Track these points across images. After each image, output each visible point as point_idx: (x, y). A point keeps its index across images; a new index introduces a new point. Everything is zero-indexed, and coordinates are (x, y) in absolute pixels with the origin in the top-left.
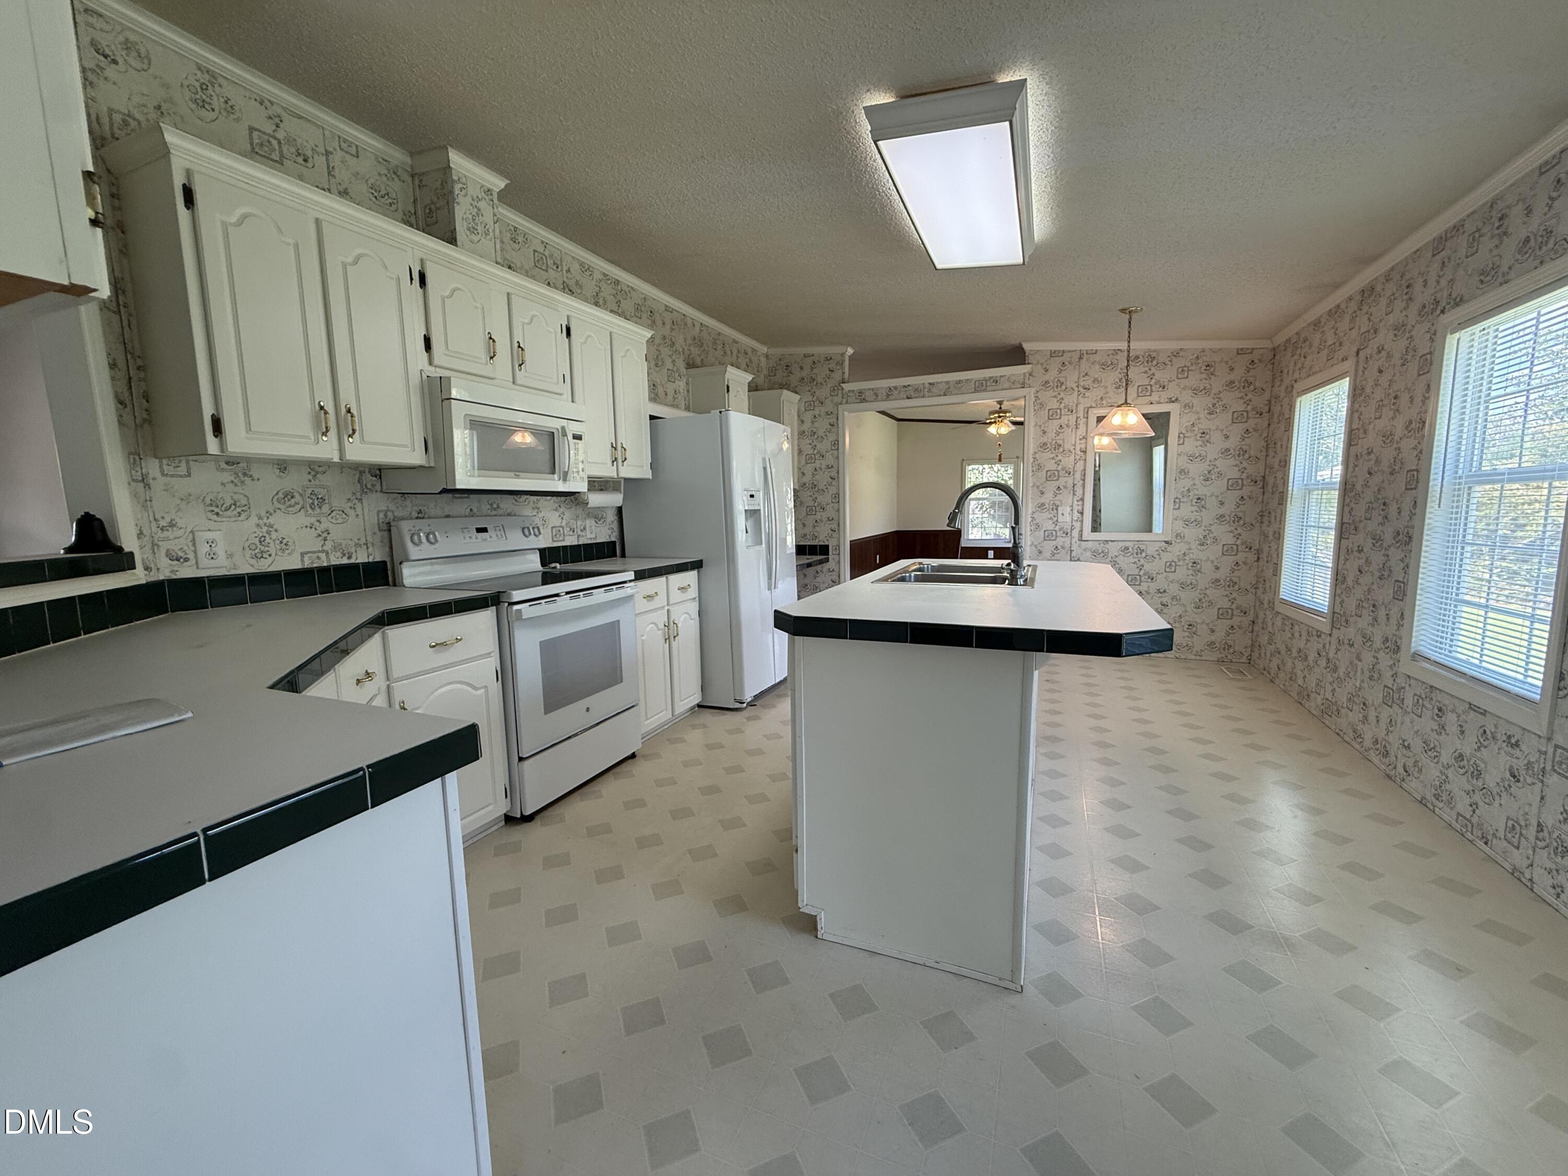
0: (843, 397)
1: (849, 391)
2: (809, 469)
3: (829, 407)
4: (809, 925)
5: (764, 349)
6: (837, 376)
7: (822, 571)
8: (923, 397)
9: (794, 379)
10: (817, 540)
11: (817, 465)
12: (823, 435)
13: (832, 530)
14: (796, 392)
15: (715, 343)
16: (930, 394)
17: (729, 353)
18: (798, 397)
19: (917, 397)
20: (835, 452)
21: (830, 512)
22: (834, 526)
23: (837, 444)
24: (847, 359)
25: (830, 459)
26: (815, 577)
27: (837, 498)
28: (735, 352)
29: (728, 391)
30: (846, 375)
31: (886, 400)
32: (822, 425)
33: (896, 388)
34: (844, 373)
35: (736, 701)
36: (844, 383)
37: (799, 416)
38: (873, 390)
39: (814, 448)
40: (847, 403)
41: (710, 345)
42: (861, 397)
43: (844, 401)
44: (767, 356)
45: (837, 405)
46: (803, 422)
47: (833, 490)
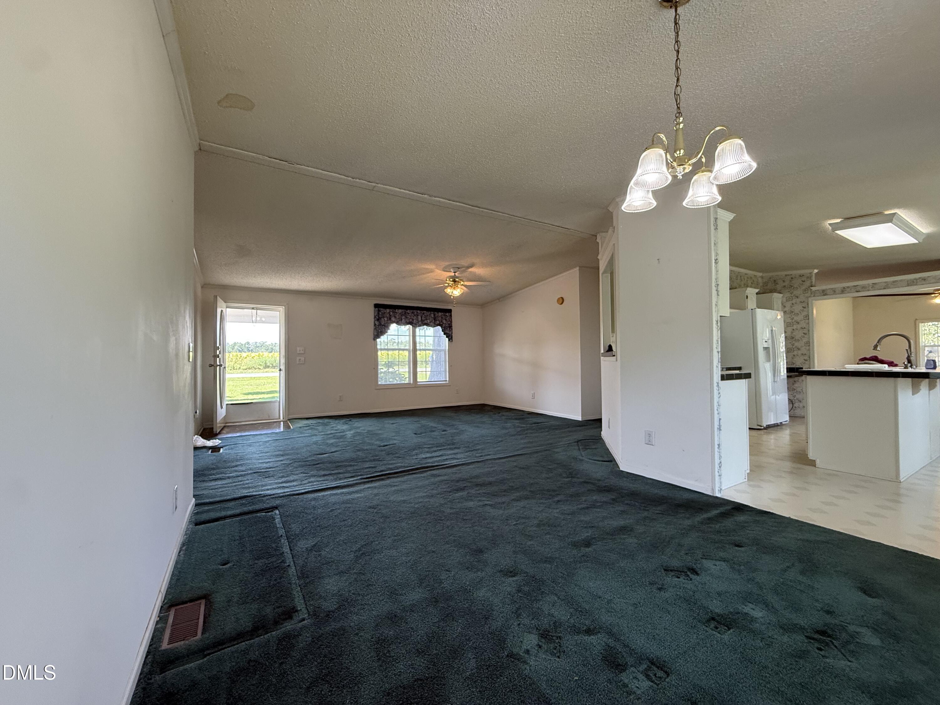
0: (811, 294)
1: (816, 291)
2: (790, 329)
3: (802, 298)
4: (812, 463)
5: (761, 274)
6: (808, 283)
7: (798, 381)
8: (868, 290)
9: (779, 287)
10: (795, 365)
11: (795, 327)
12: (799, 312)
13: (805, 360)
14: (780, 293)
15: (737, 277)
16: (873, 289)
17: (743, 280)
18: (782, 295)
19: (864, 291)
20: (807, 321)
21: (803, 350)
22: (806, 358)
23: (807, 317)
24: (814, 275)
25: (803, 324)
26: (793, 384)
27: (809, 344)
28: (746, 279)
29: (747, 298)
30: (813, 283)
31: (841, 294)
32: (798, 308)
33: (848, 287)
34: (812, 282)
35: (758, 425)
36: (812, 287)
37: (782, 304)
38: (832, 289)
39: (792, 319)
40: (814, 296)
41: (735, 278)
42: (824, 294)
43: (812, 295)
44: (762, 277)
45: (808, 297)
46: (785, 307)
47: (805, 340)
